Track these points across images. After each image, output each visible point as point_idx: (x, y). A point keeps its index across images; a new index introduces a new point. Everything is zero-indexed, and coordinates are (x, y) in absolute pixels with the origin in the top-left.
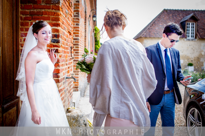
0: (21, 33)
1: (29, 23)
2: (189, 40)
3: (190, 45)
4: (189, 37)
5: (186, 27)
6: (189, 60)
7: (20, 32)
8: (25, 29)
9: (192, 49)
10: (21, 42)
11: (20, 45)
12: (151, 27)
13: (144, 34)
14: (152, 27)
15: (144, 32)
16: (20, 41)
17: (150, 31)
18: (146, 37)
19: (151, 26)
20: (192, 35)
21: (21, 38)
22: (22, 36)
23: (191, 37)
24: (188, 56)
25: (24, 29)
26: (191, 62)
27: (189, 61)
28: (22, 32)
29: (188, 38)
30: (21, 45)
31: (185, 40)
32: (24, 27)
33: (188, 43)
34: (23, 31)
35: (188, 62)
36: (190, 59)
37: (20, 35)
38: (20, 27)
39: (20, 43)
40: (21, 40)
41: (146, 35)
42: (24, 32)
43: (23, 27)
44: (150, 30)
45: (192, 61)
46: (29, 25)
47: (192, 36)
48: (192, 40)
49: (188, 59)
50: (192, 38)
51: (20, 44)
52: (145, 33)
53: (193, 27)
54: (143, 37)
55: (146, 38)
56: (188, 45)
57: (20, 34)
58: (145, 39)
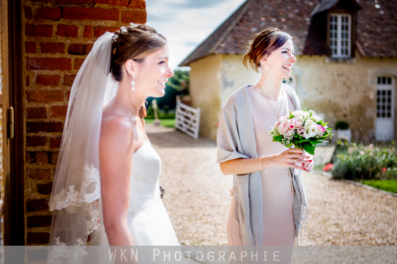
0: (27, 58)
1: (51, 26)
2: (336, 60)
3: (339, 75)
4: (336, 52)
5: (329, 27)
6: (338, 114)
7: (25, 55)
8: (42, 44)
9: (345, 83)
10: (28, 84)
11: (26, 95)
12: (238, 28)
13: (220, 47)
14: (242, 27)
15: (221, 39)
16: (24, 82)
17: (237, 36)
18: (227, 54)
19: (237, 25)
20: (345, 47)
21: (27, 74)
22: (32, 68)
23: (342, 53)
24: (335, 104)
25: (36, 47)
26: (342, 119)
27: (337, 117)
28: (31, 55)
29: (334, 56)
30: (28, 95)
31: (327, 60)
32: (36, 39)
33: (335, 68)
34: (34, 52)
35: (335, 120)
36: (341, 110)
37: (24, 65)
38: (25, 38)
39: (25, 88)
40: (28, 78)
41: (225, 49)
42: (36, 56)
43: (33, 40)
44: (235, 34)
45: (345, 116)
46: (53, 33)
47: (344, 51)
48: (344, 61)
49: (336, 112)
50: (345, 56)
51: (24, 92)
52: (222, 43)
53: (345, 28)
54: (220, 53)
55: (225, 56)
56: (336, 74)
57: (24, 60)
58: (224, 58)
